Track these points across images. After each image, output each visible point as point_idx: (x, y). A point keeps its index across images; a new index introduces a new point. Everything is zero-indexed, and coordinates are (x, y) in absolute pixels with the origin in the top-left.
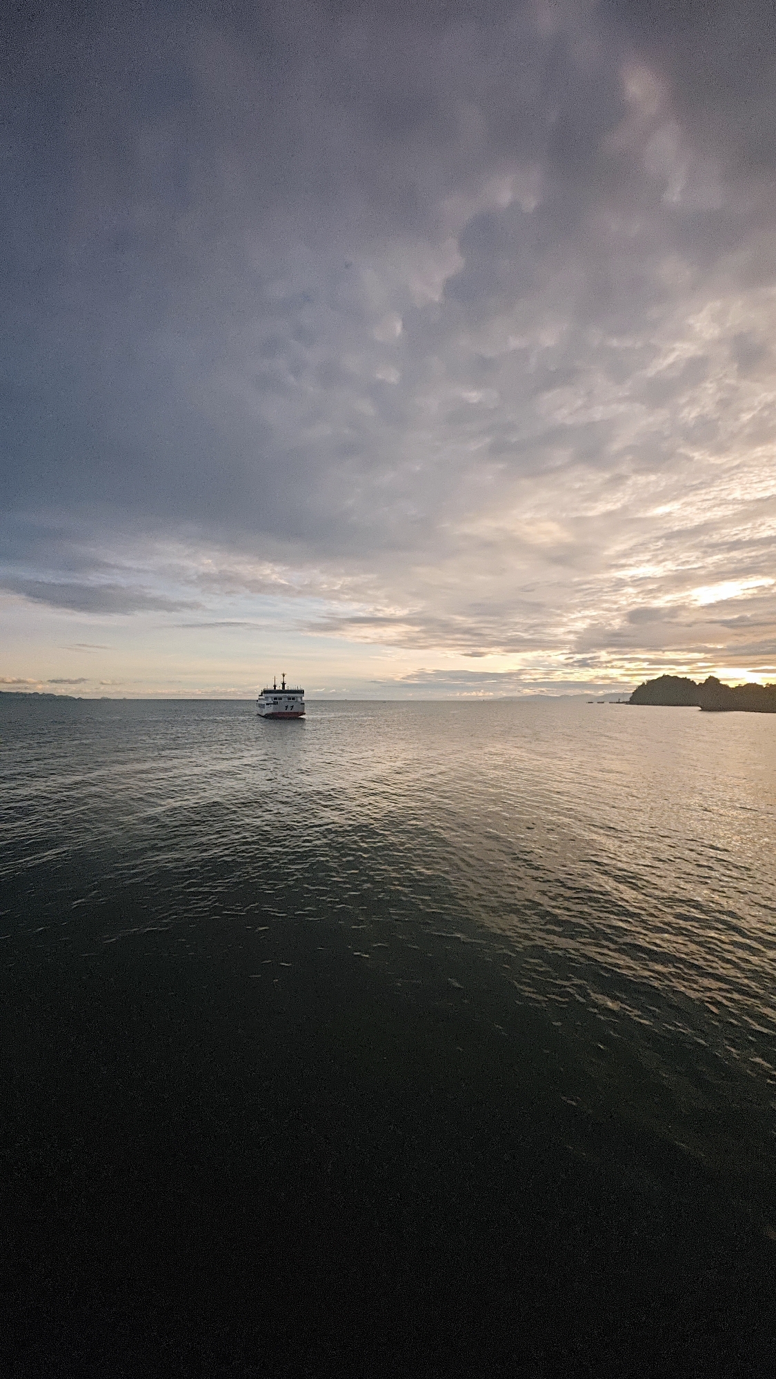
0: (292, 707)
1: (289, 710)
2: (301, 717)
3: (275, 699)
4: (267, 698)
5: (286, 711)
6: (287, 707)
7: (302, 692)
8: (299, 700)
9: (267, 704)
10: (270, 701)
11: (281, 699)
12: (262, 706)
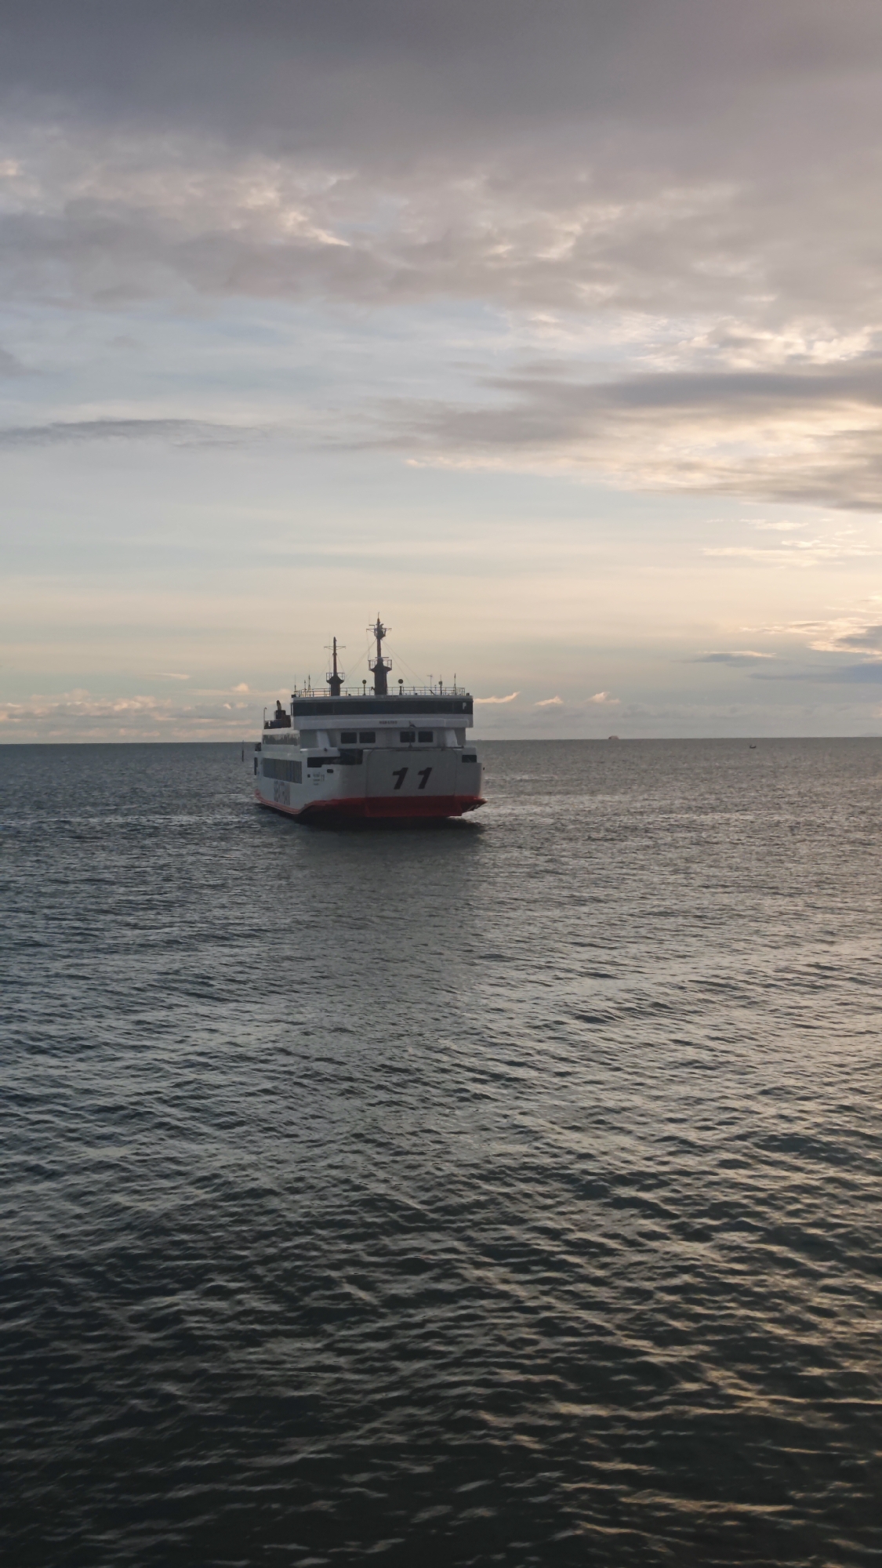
0: (426, 773)
1: (410, 788)
2: (468, 816)
3: (348, 736)
4: (308, 736)
5: (400, 793)
6: (402, 774)
7: (461, 706)
8: (451, 740)
9: (314, 762)
10: (323, 746)
11: (368, 736)
12: (287, 771)
